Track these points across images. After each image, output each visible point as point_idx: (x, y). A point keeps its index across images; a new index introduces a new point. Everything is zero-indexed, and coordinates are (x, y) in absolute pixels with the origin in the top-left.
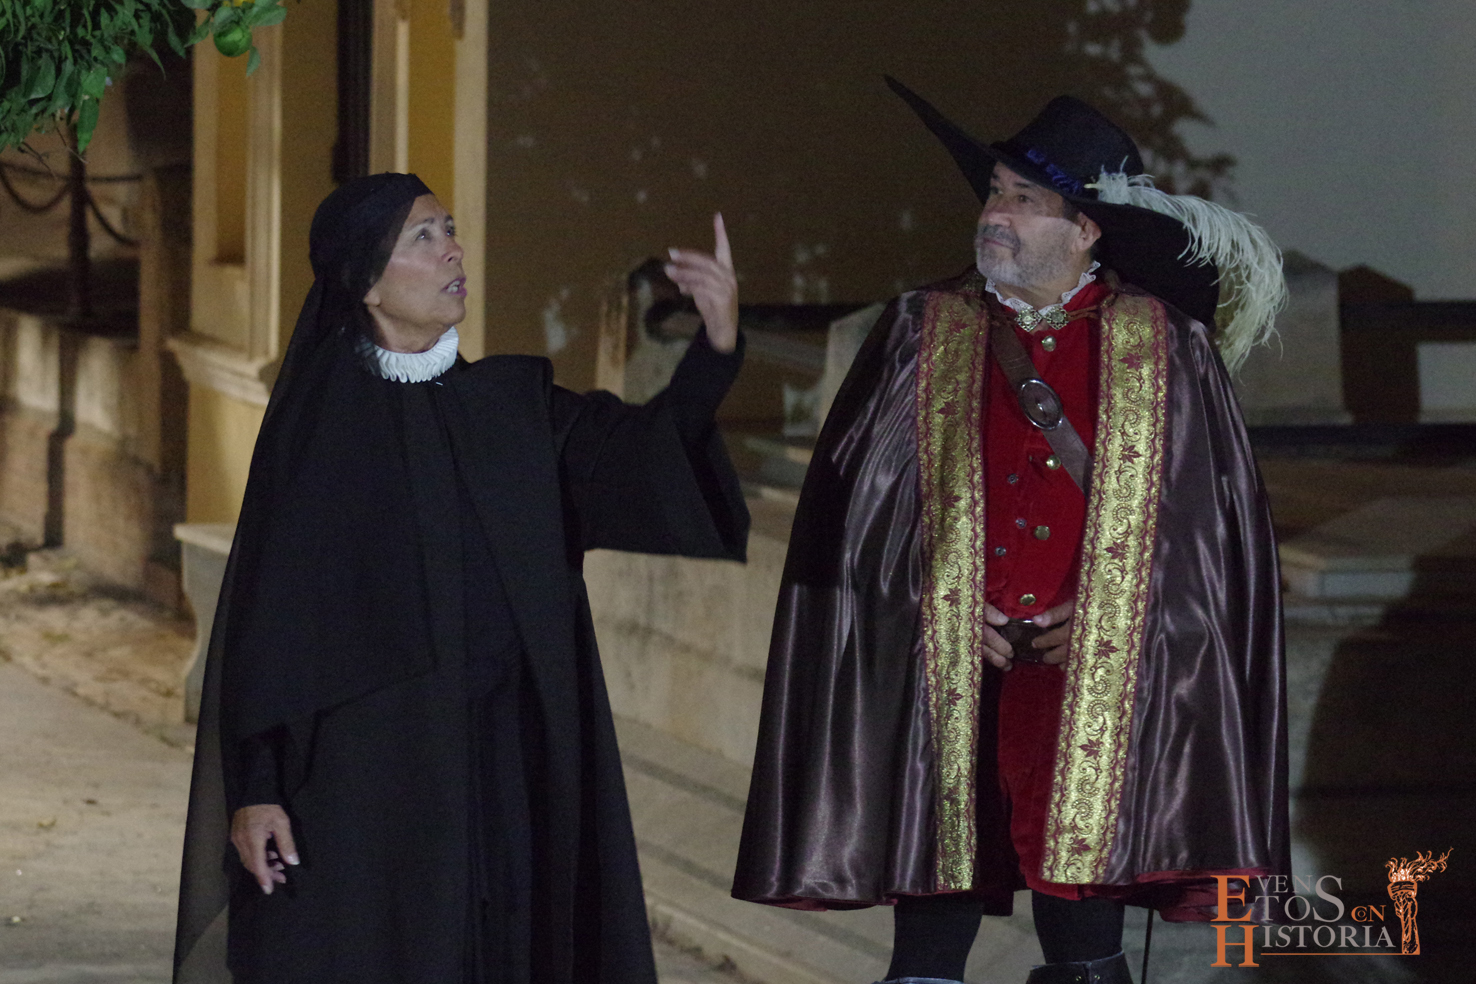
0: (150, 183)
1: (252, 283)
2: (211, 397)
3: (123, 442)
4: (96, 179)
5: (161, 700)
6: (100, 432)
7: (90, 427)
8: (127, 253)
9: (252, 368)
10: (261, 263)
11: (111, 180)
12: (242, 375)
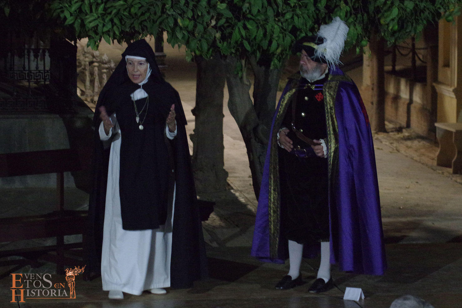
1: (451, 71)
2: (442, 96)
4: (417, 49)
5: (431, 161)
6: (418, 103)
7: (416, 102)
10: (453, 66)
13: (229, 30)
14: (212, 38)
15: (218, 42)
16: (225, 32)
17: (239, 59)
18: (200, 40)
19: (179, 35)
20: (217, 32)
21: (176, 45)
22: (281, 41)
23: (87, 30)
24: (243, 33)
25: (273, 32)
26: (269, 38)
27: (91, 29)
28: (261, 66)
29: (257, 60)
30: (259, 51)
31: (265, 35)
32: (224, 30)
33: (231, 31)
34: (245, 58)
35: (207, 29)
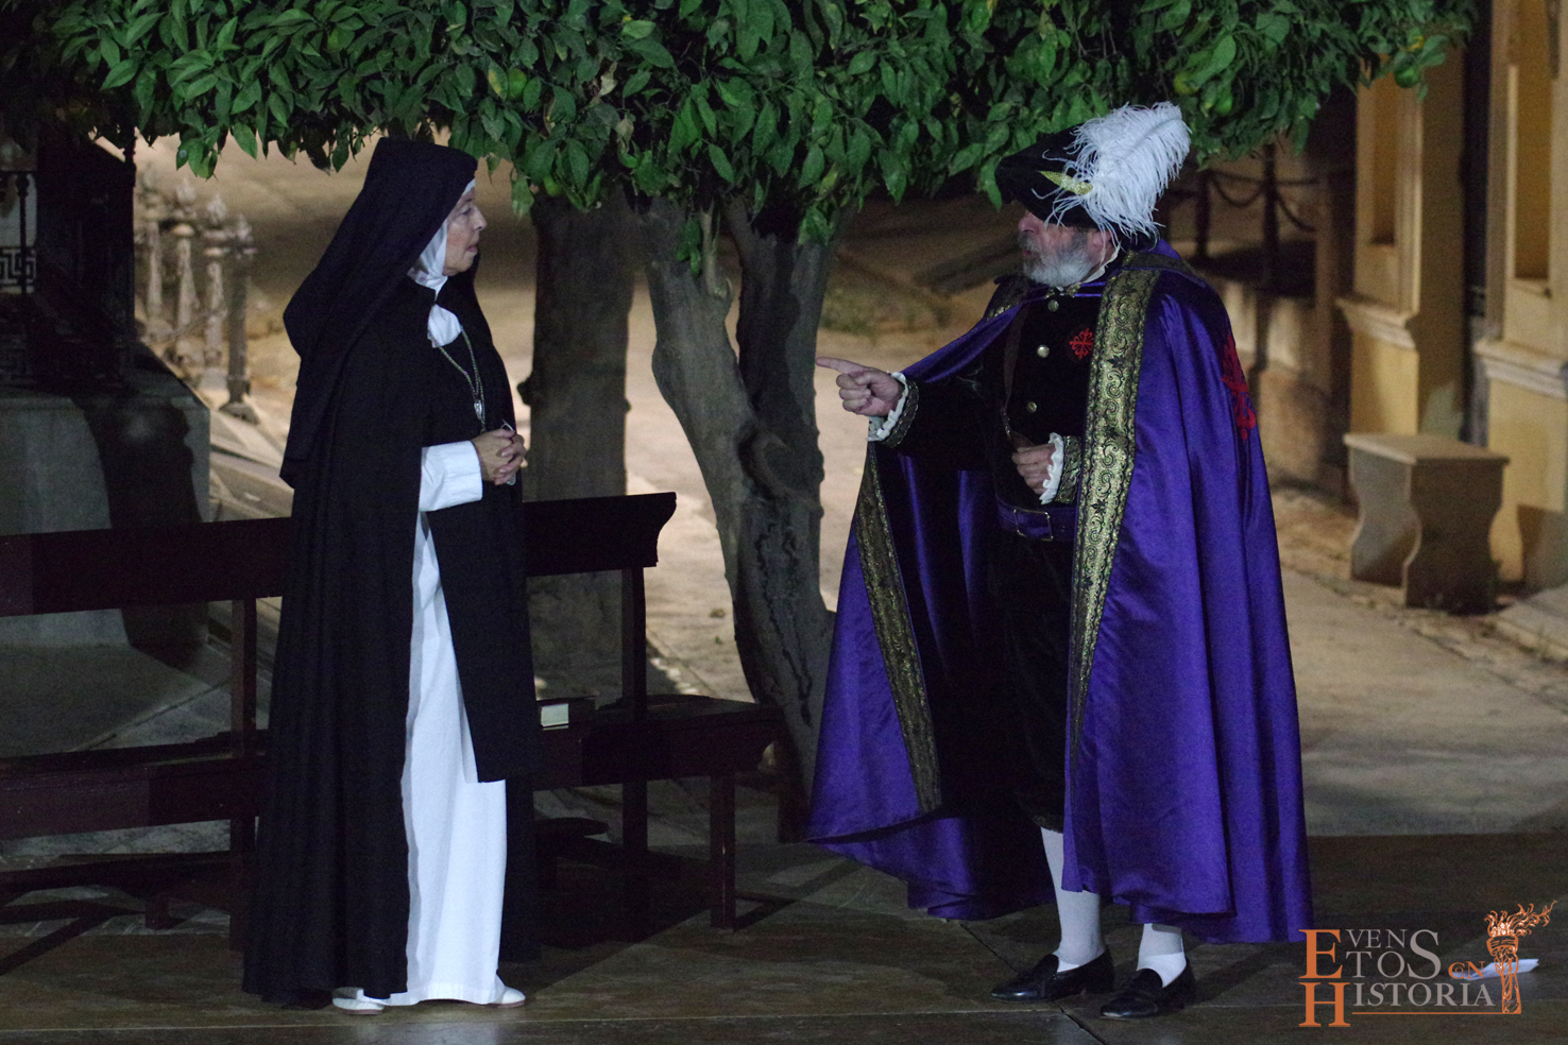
0: (1324, 185)
1: (1401, 259)
2: (1369, 343)
3: (1303, 374)
4: (1283, 183)
5: (1332, 563)
6: (1286, 368)
7: (1278, 363)
8: (1305, 235)
9: (1400, 320)
10: (1407, 241)
11: (1291, 183)
12: (1391, 325)
13: (659, 111)
14: (605, 136)
15: (624, 150)
16: (646, 117)
17: (693, 209)
18: (562, 145)
19: (494, 128)
20: (622, 117)
22: (836, 149)
23: (178, 106)
24: (710, 119)
25: (811, 121)
26: (795, 139)
27: (192, 107)
28: (763, 235)
29: (756, 211)
30: (763, 185)
31: (783, 126)
32: (645, 112)
33: (668, 113)
34: (712, 206)
35: (586, 108)
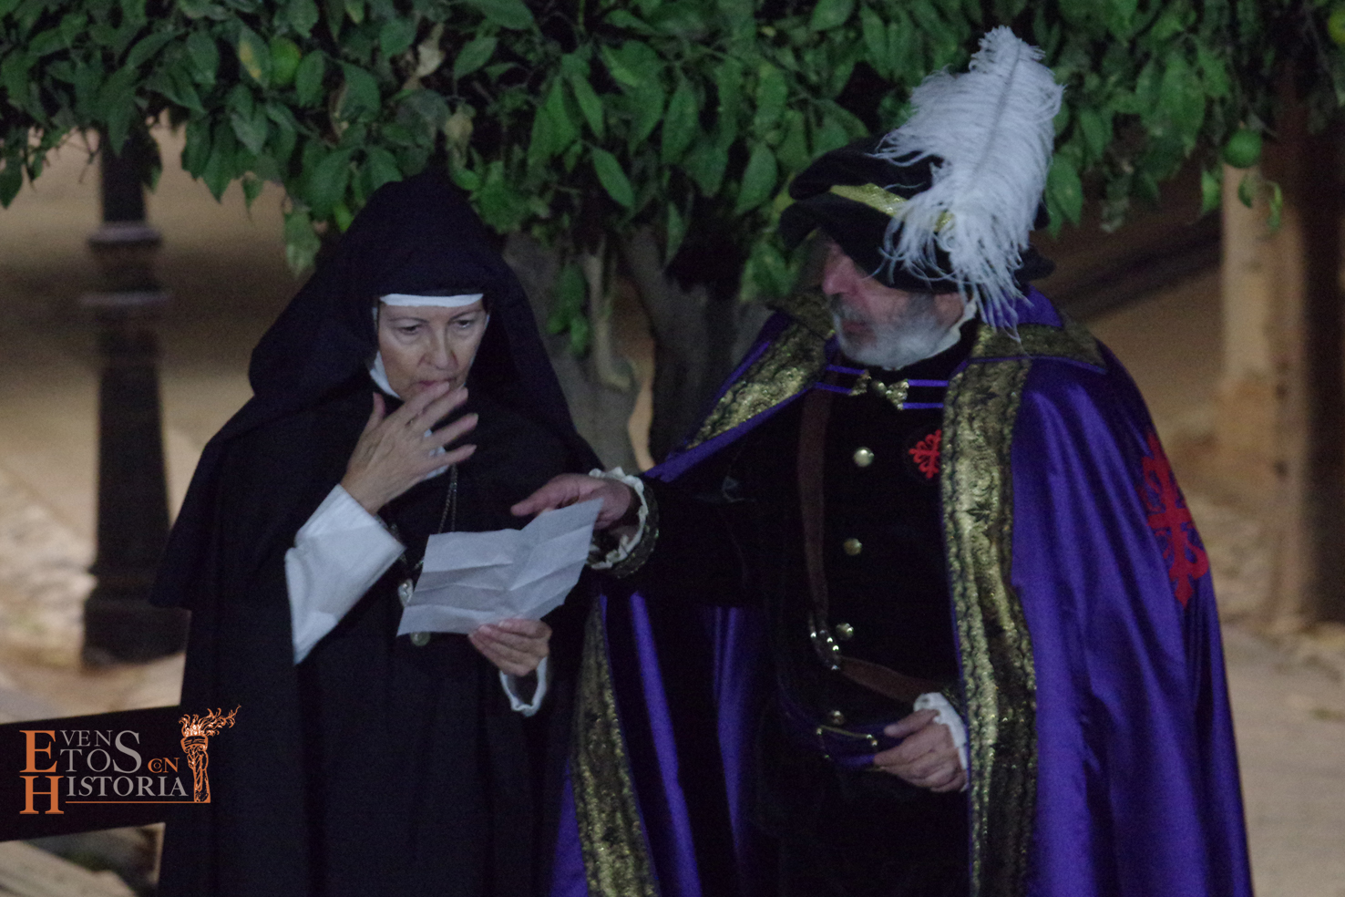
13: (513, 98)
14: (427, 141)
15: (457, 163)
16: (492, 108)
17: (572, 250)
18: (360, 157)
19: (251, 133)
20: (453, 110)
21: (234, 187)
22: (794, 148)
24: (593, 108)
25: (753, 106)
26: (728, 136)
28: (686, 285)
29: (671, 253)
30: (681, 209)
31: (708, 117)
32: (491, 100)
33: (527, 103)
34: (602, 247)
35: (398, 96)
